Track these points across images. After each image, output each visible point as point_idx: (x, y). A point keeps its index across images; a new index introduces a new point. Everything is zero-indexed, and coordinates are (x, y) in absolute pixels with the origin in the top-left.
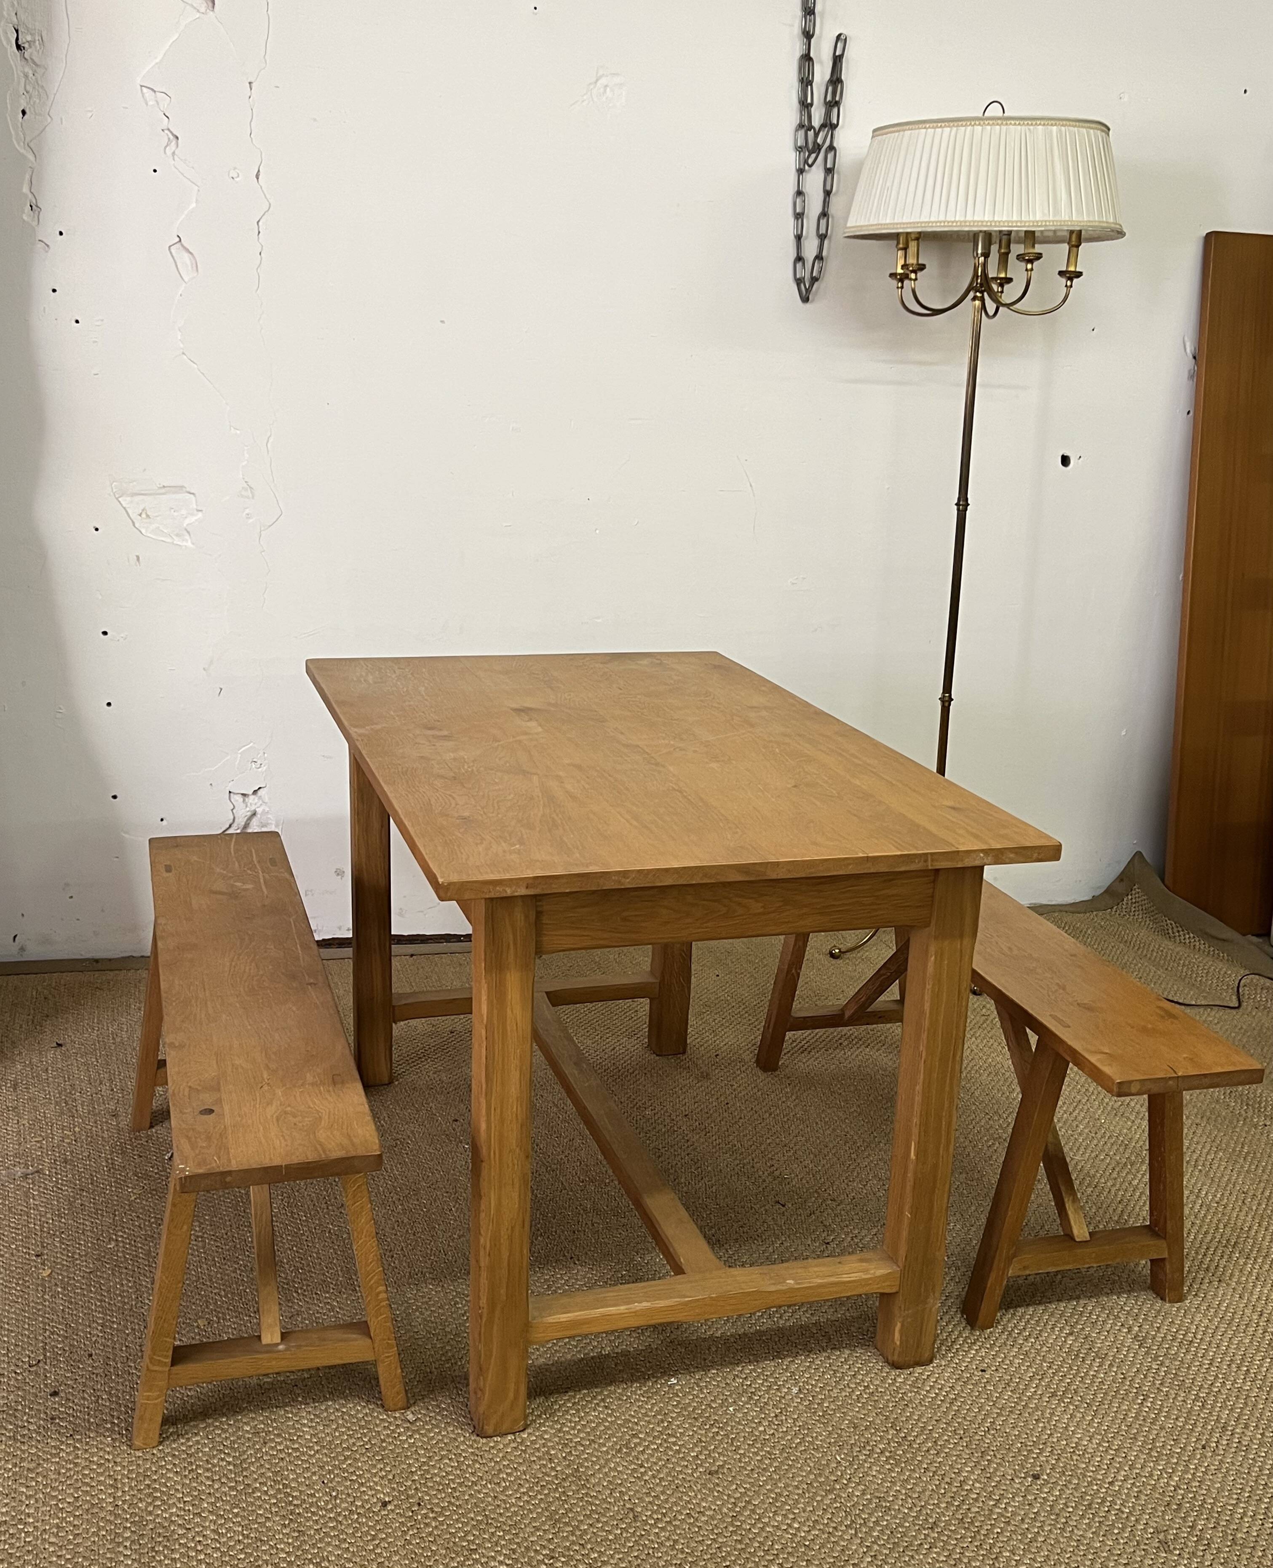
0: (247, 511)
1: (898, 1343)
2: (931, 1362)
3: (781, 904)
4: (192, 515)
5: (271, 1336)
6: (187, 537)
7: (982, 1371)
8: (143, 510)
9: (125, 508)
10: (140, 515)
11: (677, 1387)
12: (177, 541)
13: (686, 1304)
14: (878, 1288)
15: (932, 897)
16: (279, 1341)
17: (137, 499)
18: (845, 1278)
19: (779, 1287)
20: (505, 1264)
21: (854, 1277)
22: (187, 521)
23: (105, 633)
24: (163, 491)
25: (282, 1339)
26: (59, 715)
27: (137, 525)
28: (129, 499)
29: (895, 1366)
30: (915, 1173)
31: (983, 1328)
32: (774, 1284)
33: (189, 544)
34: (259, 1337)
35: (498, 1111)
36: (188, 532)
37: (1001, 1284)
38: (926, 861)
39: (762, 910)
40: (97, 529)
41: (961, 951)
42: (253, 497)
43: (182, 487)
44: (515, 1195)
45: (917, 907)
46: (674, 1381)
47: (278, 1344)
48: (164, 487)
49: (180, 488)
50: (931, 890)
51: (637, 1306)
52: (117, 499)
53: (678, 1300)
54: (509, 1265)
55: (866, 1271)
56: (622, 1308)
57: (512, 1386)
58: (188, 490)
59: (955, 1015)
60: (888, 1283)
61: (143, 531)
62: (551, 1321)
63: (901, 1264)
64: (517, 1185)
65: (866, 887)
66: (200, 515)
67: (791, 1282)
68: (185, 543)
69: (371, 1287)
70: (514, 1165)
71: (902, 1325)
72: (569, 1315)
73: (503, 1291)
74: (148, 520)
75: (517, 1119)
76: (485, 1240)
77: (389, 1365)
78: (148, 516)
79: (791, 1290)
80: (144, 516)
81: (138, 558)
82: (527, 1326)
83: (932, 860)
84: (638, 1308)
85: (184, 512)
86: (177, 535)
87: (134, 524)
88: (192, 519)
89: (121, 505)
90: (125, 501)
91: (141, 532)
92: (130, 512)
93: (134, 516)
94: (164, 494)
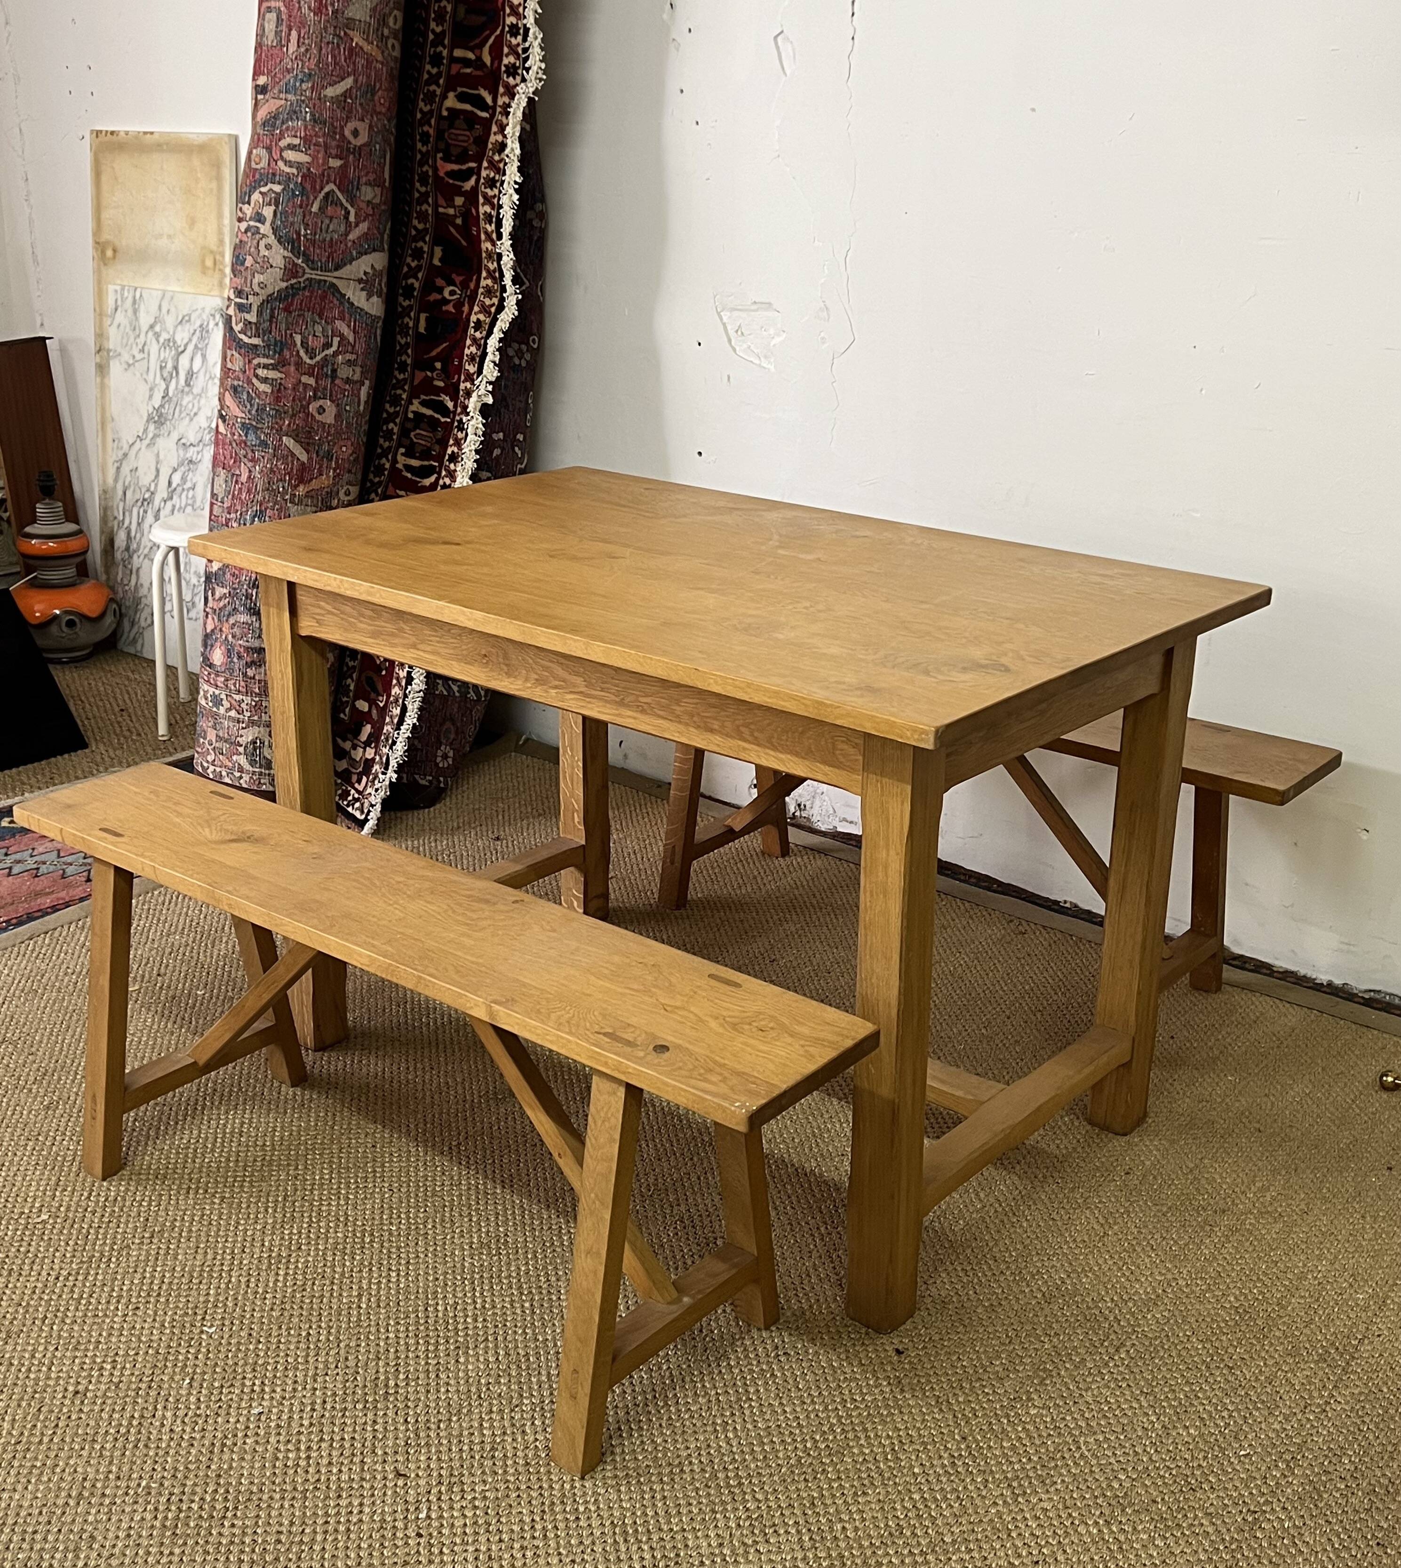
0: (822, 334)
4: (779, 335)
6: (772, 360)
8: (739, 327)
9: (724, 324)
10: (736, 332)
12: (763, 363)
17: (734, 314)
22: (773, 342)
23: (700, 454)
24: (755, 307)
27: (733, 343)
28: (728, 314)
33: (772, 367)
36: (773, 354)
40: (699, 344)
42: (828, 320)
43: (770, 304)
48: (756, 302)
49: (768, 305)
52: (719, 314)
58: (775, 307)
61: (738, 349)
66: (784, 335)
68: (769, 366)
74: (742, 338)
78: (743, 334)
80: (739, 333)
81: (729, 377)
85: (772, 331)
86: (766, 357)
87: (730, 341)
88: (777, 340)
89: (721, 319)
90: (725, 316)
91: (734, 350)
92: (729, 327)
93: (731, 333)
94: (757, 310)
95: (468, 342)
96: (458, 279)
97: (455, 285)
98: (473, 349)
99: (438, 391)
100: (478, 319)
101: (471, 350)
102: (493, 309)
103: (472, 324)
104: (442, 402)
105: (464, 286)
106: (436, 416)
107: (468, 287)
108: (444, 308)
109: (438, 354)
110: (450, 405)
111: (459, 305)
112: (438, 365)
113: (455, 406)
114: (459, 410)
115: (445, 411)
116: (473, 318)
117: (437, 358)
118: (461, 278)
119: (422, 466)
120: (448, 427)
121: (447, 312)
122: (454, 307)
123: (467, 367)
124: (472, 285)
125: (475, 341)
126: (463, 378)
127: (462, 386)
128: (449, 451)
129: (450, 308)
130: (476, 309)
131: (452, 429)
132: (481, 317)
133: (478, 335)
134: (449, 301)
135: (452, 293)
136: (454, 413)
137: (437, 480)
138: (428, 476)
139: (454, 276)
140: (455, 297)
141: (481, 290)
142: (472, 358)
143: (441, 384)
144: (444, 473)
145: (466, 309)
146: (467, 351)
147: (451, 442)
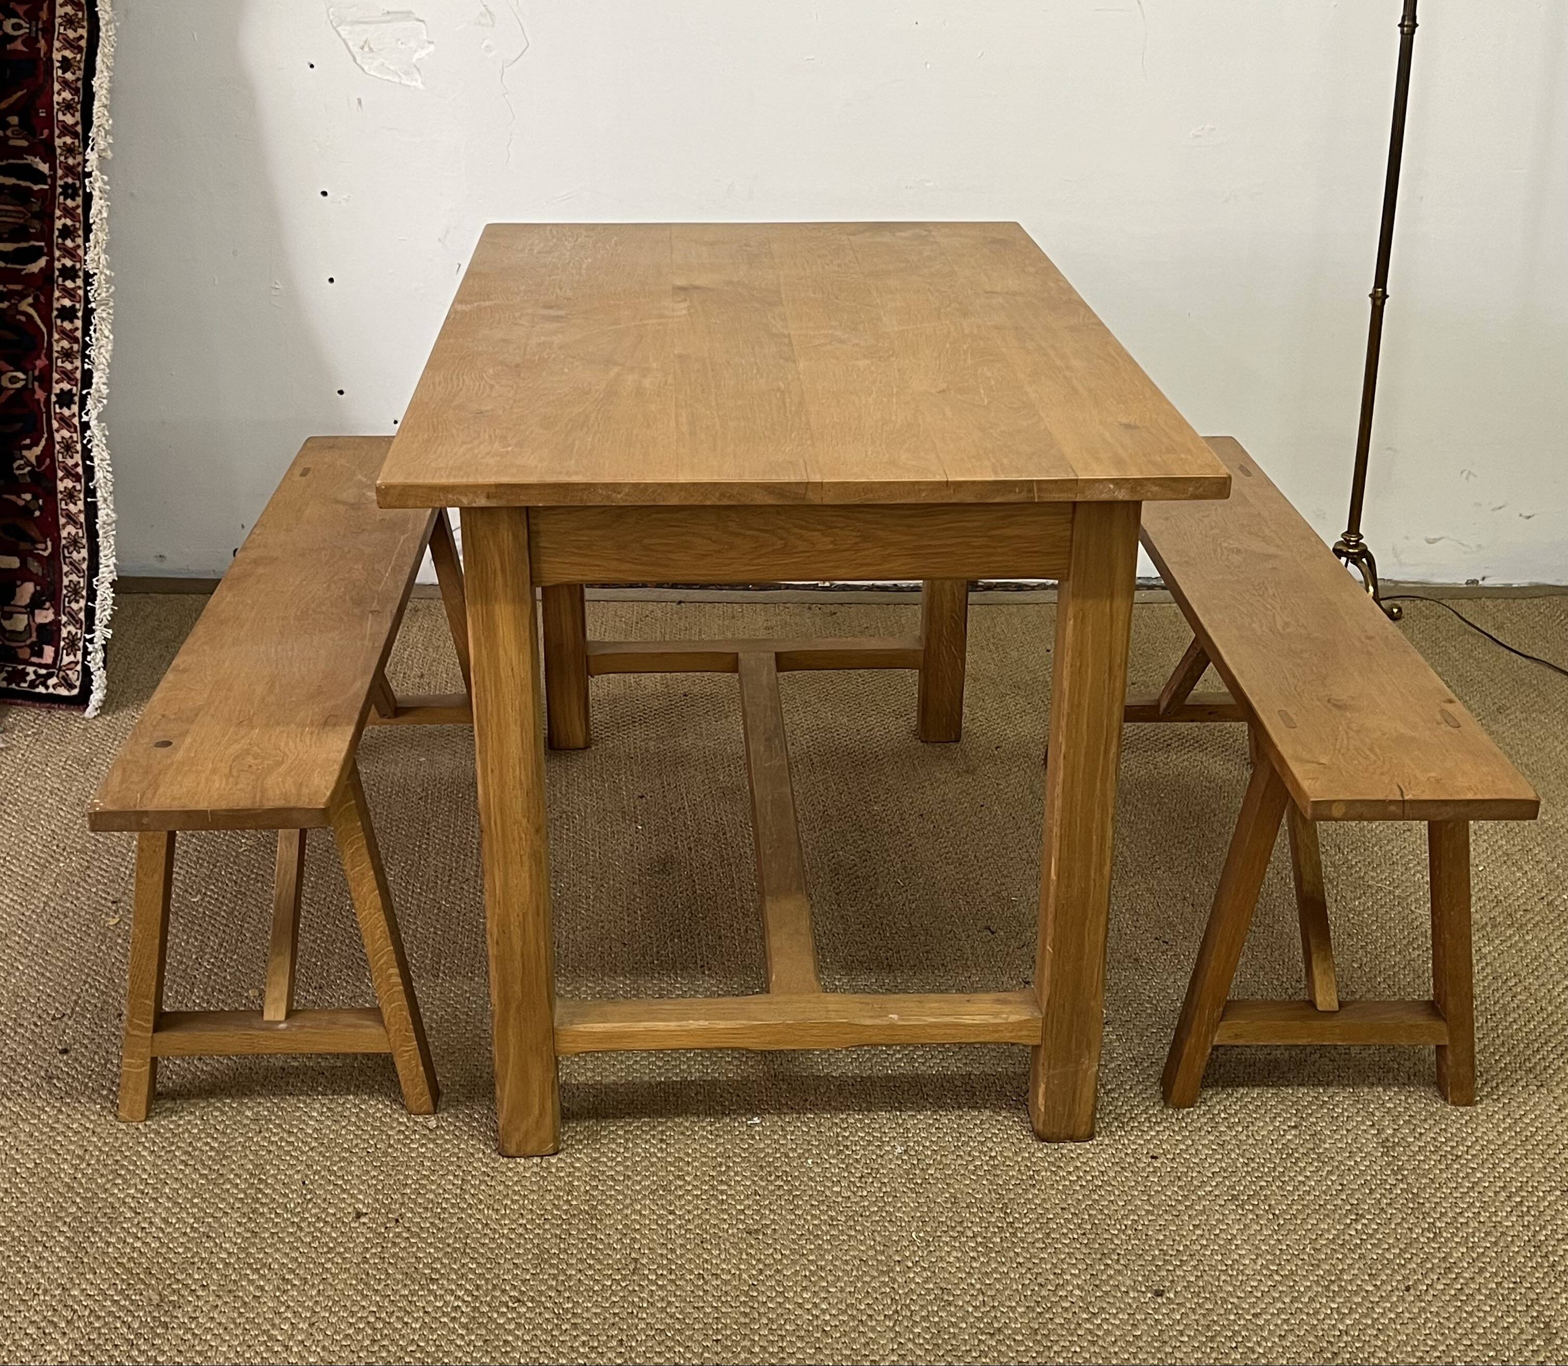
0: (486, 42)
1: (1043, 1109)
2: (1091, 1137)
3: (858, 540)
4: (423, 48)
5: (275, 1012)
6: (418, 76)
7: (1153, 1157)
8: (366, 42)
9: (344, 41)
10: (362, 48)
11: (757, 1129)
12: (405, 81)
13: (753, 1027)
14: (1011, 1038)
15: (1071, 541)
16: (283, 1018)
17: (358, 28)
18: (967, 1020)
19: (877, 1022)
20: (518, 956)
21: (978, 1020)
22: (416, 56)
23: (324, 194)
24: (388, 18)
25: (288, 1016)
26: (274, 292)
27: (358, 61)
28: (348, 28)
29: (1041, 1137)
30: (1057, 897)
31: (1178, 1107)
32: (871, 1017)
33: (421, 86)
34: (262, 1013)
35: (497, 772)
36: (418, 70)
37: (1203, 1054)
38: (1030, 491)
39: (831, 546)
40: (312, 66)
41: (1112, 616)
42: (493, 26)
43: (410, 12)
44: (526, 875)
45: (1048, 554)
46: (756, 1120)
47: (280, 1022)
48: (388, 13)
49: (407, 15)
50: (1068, 533)
51: (693, 1024)
52: (335, 28)
53: (745, 1022)
54: (522, 956)
55: (996, 1015)
56: (673, 1025)
57: (536, 1101)
58: (417, 16)
59: (1106, 699)
60: (1024, 1033)
61: (366, 68)
62: (582, 1030)
63: (1044, 1011)
64: (527, 864)
65: (976, 524)
66: (432, 48)
67: (895, 1017)
68: (414, 83)
69: (381, 968)
70: (521, 838)
71: (1046, 1088)
72: (605, 1025)
73: (517, 988)
74: (371, 55)
75: (521, 784)
76: (492, 926)
77: (409, 1061)
78: (371, 49)
79: (892, 1026)
80: (366, 49)
81: (360, 101)
82: (552, 1034)
83: (1039, 490)
84: (692, 1027)
85: (412, 44)
86: (407, 73)
87: (355, 60)
88: (422, 53)
89: (339, 35)
90: (344, 31)
91: (363, 69)
92: (350, 44)
93: (355, 50)
94: (389, 22)
95: (57, 87)
96: (21, 10)
97: (17, 16)
98: (67, 95)
99: (20, 152)
100: (63, 57)
101: (61, 96)
102: (83, 43)
103: (57, 64)
104: (29, 165)
105: (32, 16)
106: (23, 183)
107: (38, 19)
108: (8, 47)
109: (11, 106)
110: (45, 168)
111: (31, 41)
112: (14, 120)
113: (53, 168)
114: (60, 172)
115: (39, 177)
116: (57, 56)
117: (10, 111)
118: (26, 7)
119: (17, 249)
120: (48, 199)
121: (16, 51)
122: (24, 43)
123: (61, 117)
124: (44, 15)
125: (66, 84)
126: (57, 132)
127: (58, 142)
128: (58, 224)
129: (19, 46)
130: (57, 44)
131: (54, 197)
132: (68, 54)
133: (69, 76)
134: (13, 39)
135: (16, 27)
136: (54, 177)
137: (50, 263)
138: (35, 260)
139: (12, 5)
140: (21, 32)
141: (58, 21)
142: (68, 107)
143: (25, 143)
144: (57, 253)
145: (42, 44)
146: (56, 98)
147: (58, 213)
